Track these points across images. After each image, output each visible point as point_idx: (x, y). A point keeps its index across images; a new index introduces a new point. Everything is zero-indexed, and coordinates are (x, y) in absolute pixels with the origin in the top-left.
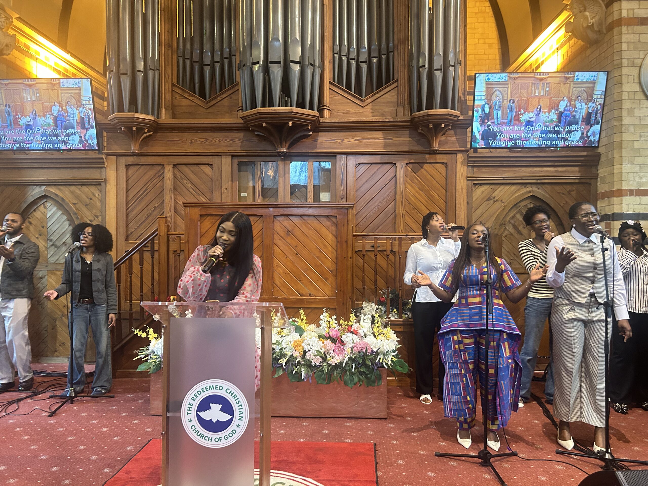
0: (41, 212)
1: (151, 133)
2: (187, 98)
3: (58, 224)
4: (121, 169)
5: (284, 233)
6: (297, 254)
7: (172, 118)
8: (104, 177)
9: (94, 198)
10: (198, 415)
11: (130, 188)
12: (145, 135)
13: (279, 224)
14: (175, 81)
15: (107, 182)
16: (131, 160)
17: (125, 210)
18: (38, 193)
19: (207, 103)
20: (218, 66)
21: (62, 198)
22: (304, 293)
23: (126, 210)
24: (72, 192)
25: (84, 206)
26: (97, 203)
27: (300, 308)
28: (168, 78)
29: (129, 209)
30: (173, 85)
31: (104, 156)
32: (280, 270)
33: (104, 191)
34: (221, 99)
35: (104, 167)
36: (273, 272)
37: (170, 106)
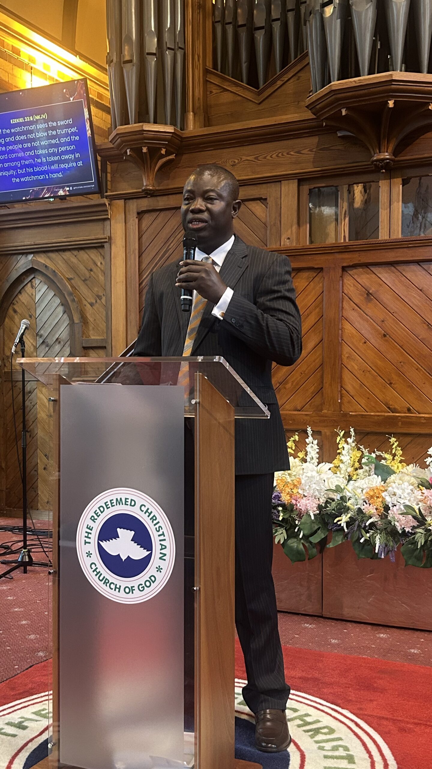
0: (28, 294)
1: (172, 157)
2: (229, 90)
3: (49, 310)
4: (131, 220)
5: (362, 298)
6: (385, 336)
7: (205, 127)
8: (107, 234)
9: (95, 269)
10: (99, 546)
11: (144, 249)
12: (164, 160)
13: (353, 281)
14: (209, 64)
15: (112, 241)
16: (145, 203)
17: (138, 285)
18: (24, 266)
19: (259, 94)
20: (277, 27)
21: (54, 271)
22: (396, 407)
23: (140, 284)
24: (66, 262)
25: (82, 282)
26: (100, 276)
27: (390, 434)
28: (199, 60)
29: (144, 284)
30: (206, 71)
31: (106, 202)
32: (354, 366)
33: (107, 258)
34: (281, 83)
35: (108, 219)
36: (342, 368)
37: (202, 107)
